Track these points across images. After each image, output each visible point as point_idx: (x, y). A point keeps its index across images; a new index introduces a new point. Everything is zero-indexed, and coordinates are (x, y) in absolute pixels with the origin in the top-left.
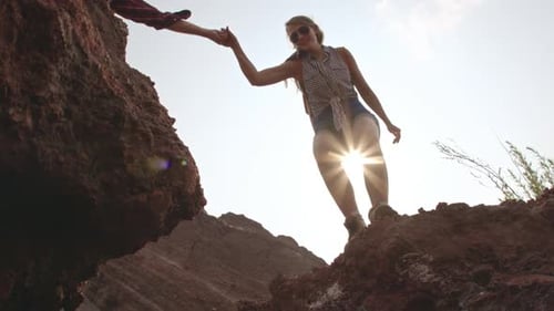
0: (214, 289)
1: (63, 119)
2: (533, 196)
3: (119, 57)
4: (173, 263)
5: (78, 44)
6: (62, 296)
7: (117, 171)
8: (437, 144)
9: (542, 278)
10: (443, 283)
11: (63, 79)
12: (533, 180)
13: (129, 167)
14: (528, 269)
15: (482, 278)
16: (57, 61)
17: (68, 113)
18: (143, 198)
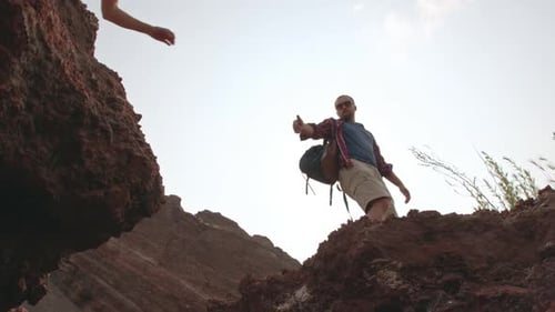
0: (188, 286)
1: (24, 113)
2: (508, 207)
3: (88, 52)
4: (147, 259)
5: (42, 39)
6: (25, 288)
7: (76, 166)
8: (413, 150)
9: (512, 290)
10: (411, 290)
11: (26, 73)
12: (509, 192)
13: (88, 162)
14: (497, 280)
15: (452, 287)
16: (20, 55)
17: (29, 107)
18: (101, 193)
